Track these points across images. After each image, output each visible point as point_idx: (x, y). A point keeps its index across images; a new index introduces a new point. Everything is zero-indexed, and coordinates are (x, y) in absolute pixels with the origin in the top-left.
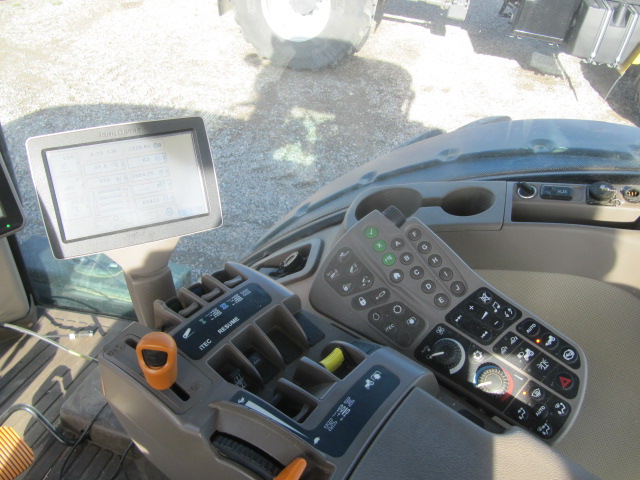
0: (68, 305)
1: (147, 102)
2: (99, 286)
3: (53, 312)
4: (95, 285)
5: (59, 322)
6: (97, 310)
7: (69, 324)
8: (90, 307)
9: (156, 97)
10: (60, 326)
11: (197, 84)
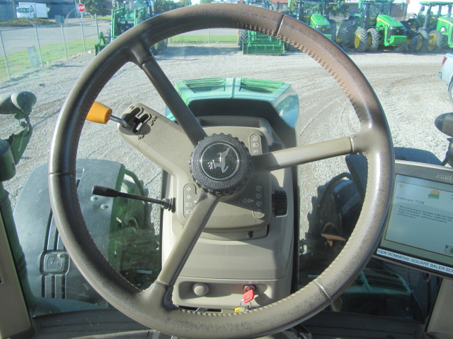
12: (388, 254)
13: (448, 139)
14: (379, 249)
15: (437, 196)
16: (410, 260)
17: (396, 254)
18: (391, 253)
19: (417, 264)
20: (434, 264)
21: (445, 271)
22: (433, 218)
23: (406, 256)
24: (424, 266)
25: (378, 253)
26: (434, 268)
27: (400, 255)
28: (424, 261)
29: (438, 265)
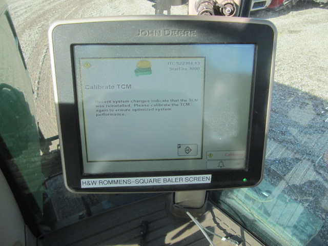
0: (227, 210)
1: (287, 83)
2: (250, 203)
3: (216, 211)
4: (246, 201)
5: (218, 221)
6: (245, 225)
7: (224, 227)
8: (241, 219)
9: (293, 82)
10: (218, 224)
11: (320, 80)
12: (98, 183)
13: (153, 6)
14: (83, 181)
15: (148, 70)
16: (133, 182)
17: (110, 179)
18: (103, 180)
19: (144, 184)
20: (167, 178)
21: (184, 183)
22: (150, 107)
23: (125, 179)
24: (155, 184)
25: (83, 186)
26: (169, 183)
27: (116, 179)
28: (152, 178)
29: (173, 178)
